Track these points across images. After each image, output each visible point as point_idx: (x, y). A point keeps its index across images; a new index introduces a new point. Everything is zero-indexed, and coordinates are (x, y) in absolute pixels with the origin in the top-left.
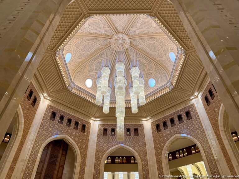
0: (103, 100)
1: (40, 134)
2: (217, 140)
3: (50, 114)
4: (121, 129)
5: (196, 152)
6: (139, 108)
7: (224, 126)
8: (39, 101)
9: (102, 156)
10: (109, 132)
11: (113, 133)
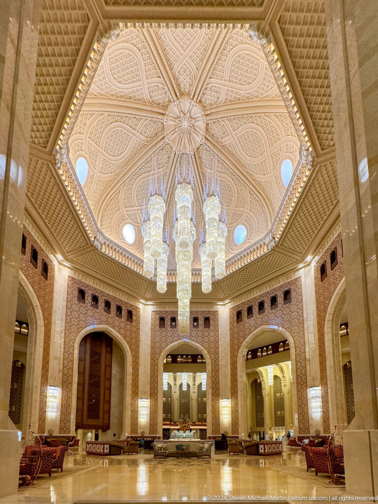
0: (156, 269)
1: (68, 323)
2: (317, 334)
3: (76, 293)
4: (185, 318)
5: (284, 350)
6: (213, 284)
7: (334, 314)
8: (53, 269)
9: (160, 354)
10: (168, 322)
11: (174, 324)
